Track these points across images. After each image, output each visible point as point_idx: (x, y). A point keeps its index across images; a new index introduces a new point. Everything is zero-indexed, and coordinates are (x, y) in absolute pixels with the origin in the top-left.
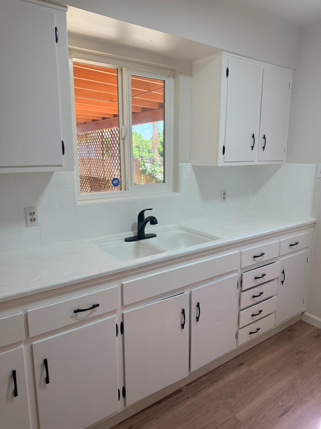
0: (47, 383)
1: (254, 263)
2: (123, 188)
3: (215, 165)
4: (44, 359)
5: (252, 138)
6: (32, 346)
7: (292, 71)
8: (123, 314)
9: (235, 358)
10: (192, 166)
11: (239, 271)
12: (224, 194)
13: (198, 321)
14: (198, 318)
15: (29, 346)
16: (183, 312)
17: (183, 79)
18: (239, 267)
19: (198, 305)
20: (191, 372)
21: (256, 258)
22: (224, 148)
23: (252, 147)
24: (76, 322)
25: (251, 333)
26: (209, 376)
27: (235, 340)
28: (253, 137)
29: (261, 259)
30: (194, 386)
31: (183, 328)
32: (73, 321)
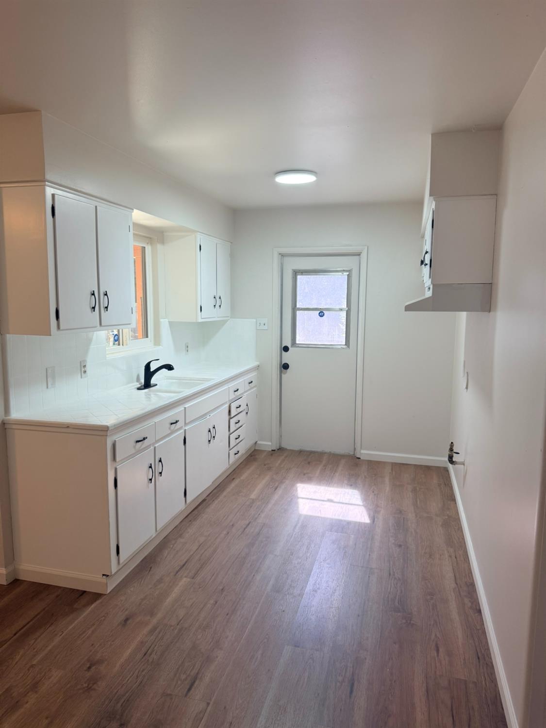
1: (235, 396)
2: (121, 344)
3: (195, 321)
5: (214, 299)
7: (231, 244)
8: (185, 430)
10: (169, 322)
12: (187, 347)
13: (214, 439)
14: (214, 437)
15: (154, 447)
16: (210, 430)
17: (159, 247)
18: (227, 400)
19: (214, 427)
21: (235, 392)
22: (201, 307)
23: (215, 306)
24: (170, 432)
25: (235, 454)
28: (215, 297)
29: (237, 394)
31: (210, 443)
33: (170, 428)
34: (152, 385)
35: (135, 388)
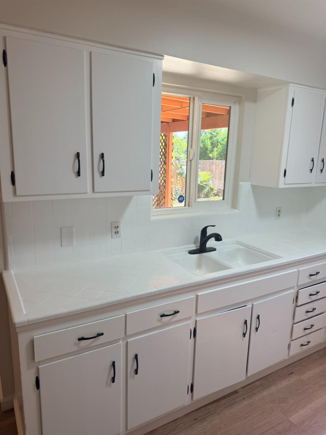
0: (136, 374)
1: (310, 281)
2: (187, 205)
3: (275, 187)
4: (136, 354)
5: (311, 161)
6: (127, 342)
8: (196, 321)
9: (286, 367)
10: (251, 185)
11: (296, 287)
12: (279, 211)
13: (257, 331)
14: (257, 329)
15: (125, 342)
16: (246, 322)
18: (295, 285)
19: (258, 317)
20: (247, 376)
21: (311, 276)
22: (285, 171)
23: (311, 170)
24: (160, 325)
25: (302, 345)
26: (262, 381)
27: (288, 350)
28: (313, 160)
29: (316, 278)
30: (249, 389)
31: (244, 337)
32: (159, 324)
33: (158, 320)
34: (207, 250)
35: (187, 251)
